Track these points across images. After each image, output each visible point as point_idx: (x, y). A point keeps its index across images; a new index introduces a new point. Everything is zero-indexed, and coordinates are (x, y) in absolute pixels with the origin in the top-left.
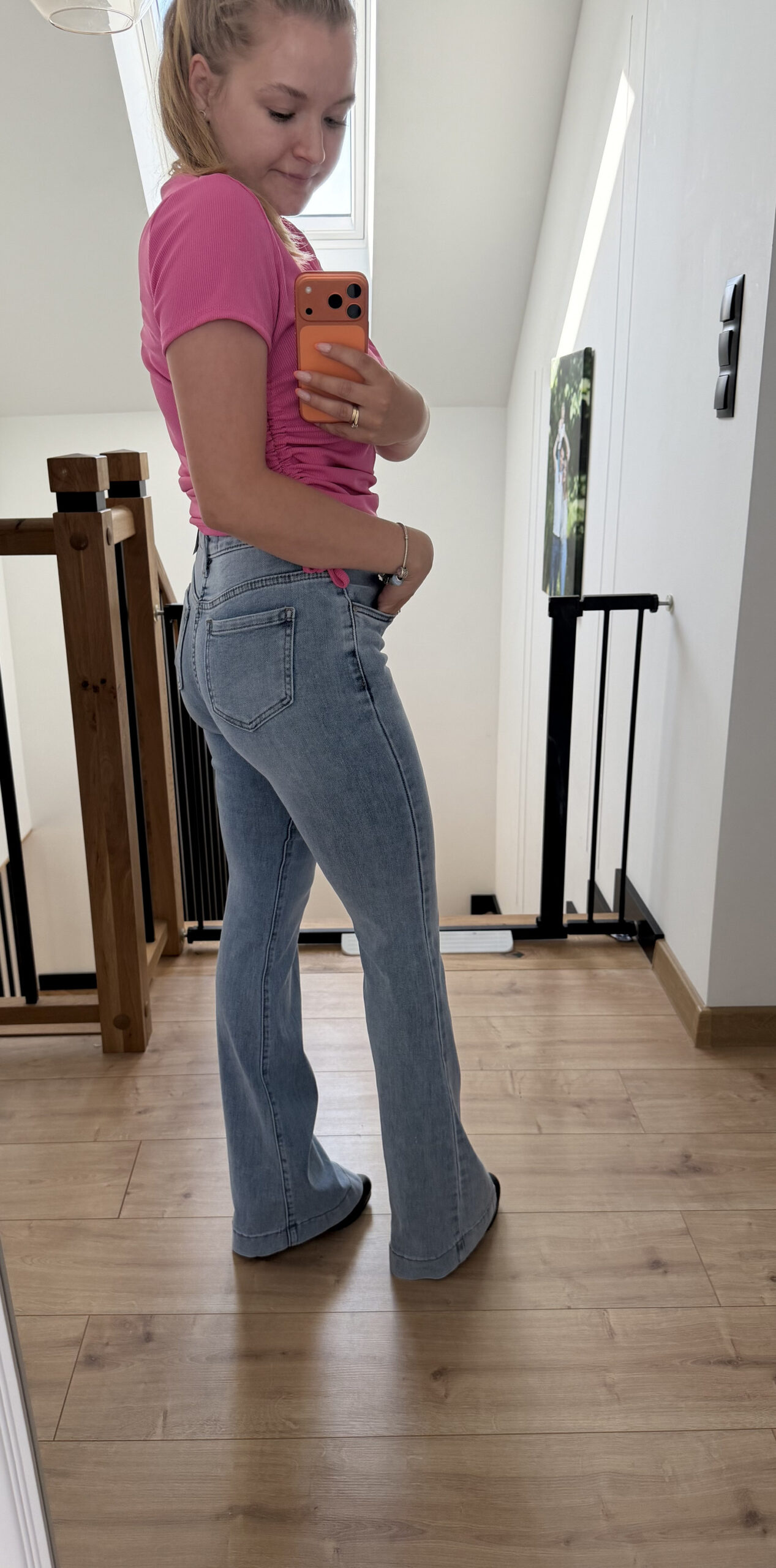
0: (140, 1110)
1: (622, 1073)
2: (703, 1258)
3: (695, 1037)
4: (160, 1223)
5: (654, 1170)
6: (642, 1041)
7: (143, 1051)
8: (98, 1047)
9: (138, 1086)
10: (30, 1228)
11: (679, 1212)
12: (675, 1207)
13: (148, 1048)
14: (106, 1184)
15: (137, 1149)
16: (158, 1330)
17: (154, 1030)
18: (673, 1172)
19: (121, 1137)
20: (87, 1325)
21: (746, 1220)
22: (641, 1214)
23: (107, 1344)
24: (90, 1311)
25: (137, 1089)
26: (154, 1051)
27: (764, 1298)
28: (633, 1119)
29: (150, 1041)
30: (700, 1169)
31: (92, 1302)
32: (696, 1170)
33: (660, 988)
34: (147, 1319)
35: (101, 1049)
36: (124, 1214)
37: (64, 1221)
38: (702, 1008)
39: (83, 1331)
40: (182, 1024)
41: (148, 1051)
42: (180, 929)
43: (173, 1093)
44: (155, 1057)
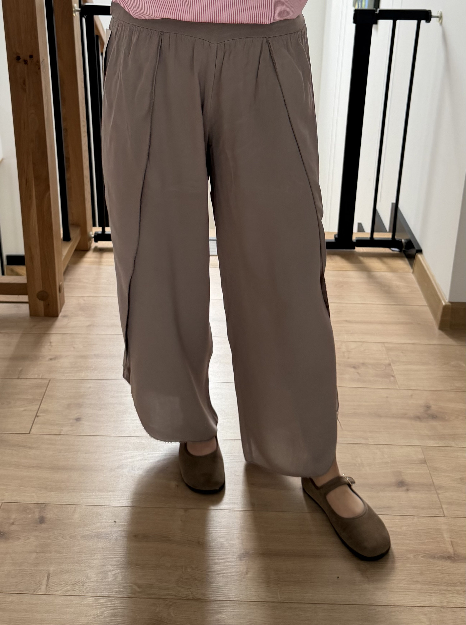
0: (50, 357)
1: (386, 345)
2: (435, 481)
3: (439, 322)
4: (58, 438)
5: (404, 416)
6: (401, 323)
7: (57, 316)
9: (52, 341)
11: (420, 447)
12: (417, 443)
14: (23, 409)
15: (46, 385)
16: (49, 515)
17: (67, 301)
18: (418, 418)
19: (36, 376)
22: (393, 447)
23: (13, 524)
24: (3, 500)
25: (51, 343)
26: (65, 316)
28: (392, 378)
29: (63, 310)
30: (436, 416)
32: (434, 417)
33: (417, 287)
34: (42, 507)
35: (29, 313)
36: (33, 431)
38: (445, 302)
40: (85, 298)
41: (61, 316)
42: (89, 232)
43: (75, 346)
44: (65, 321)
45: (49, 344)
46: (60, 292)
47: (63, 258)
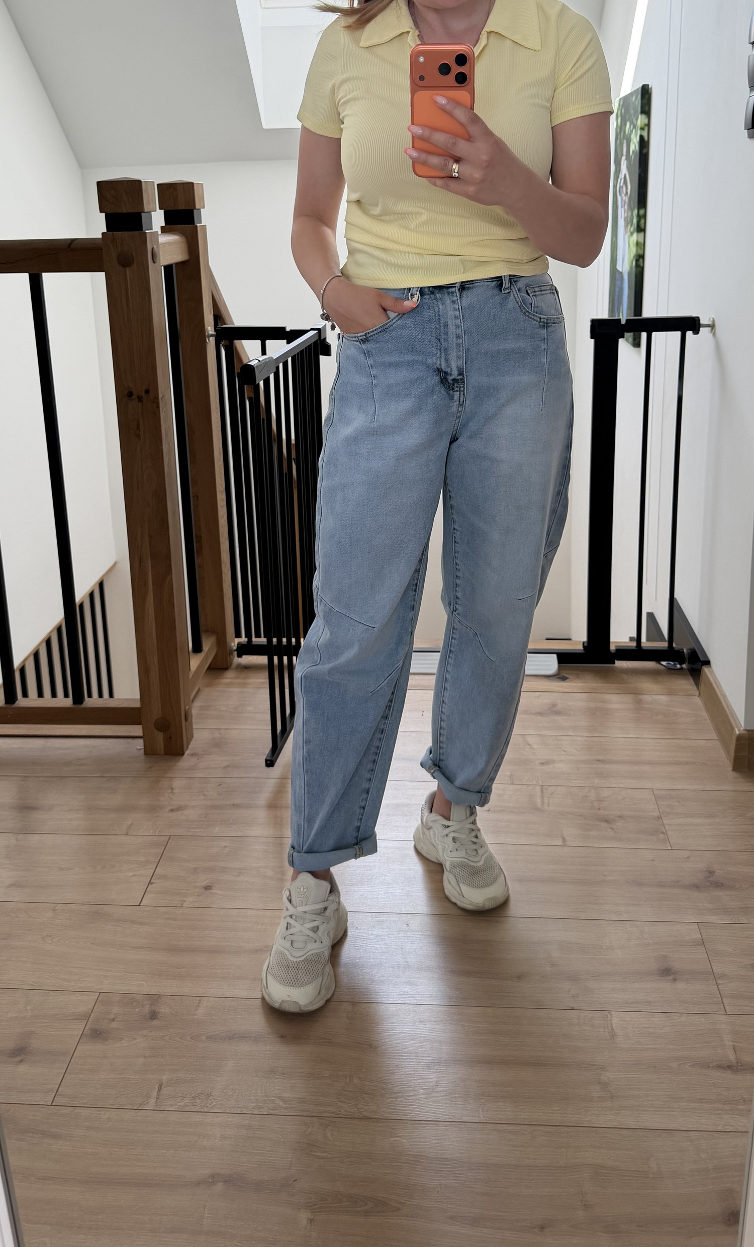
0: (171, 808)
1: (656, 792)
2: (713, 966)
3: (732, 760)
4: (179, 911)
5: (676, 884)
6: (679, 763)
7: (183, 754)
8: (140, 749)
9: (174, 787)
10: (54, 910)
11: (696, 923)
12: (693, 918)
13: (187, 752)
14: (131, 874)
15: (165, 844)
16: (163, 1010)
17: (195, 735)
18: (694, 887)
19: (152, 831)
20: (96, 1002)
22: (657, 924)
23: (113, 1020)
24: (101, 989)
25: (172, 789)
26: (193, 755)
28: (662, 835)
29: (190, 746)
30: (722, 884)
31: (104, 980)
32: (719, 885)
33: (704, 713)
34: (154, 999)
35: (143, 751)
36: (145, 902)
37: (89, 908)
38: (739, 731)
39: (92, 1007)
40: (222, 732)
41: (188, 755)
42: (230, 643)
43: (206, 793)
44: (193, 761)
45: (170, 791)
46: (186, 720)
47: (191, 677)
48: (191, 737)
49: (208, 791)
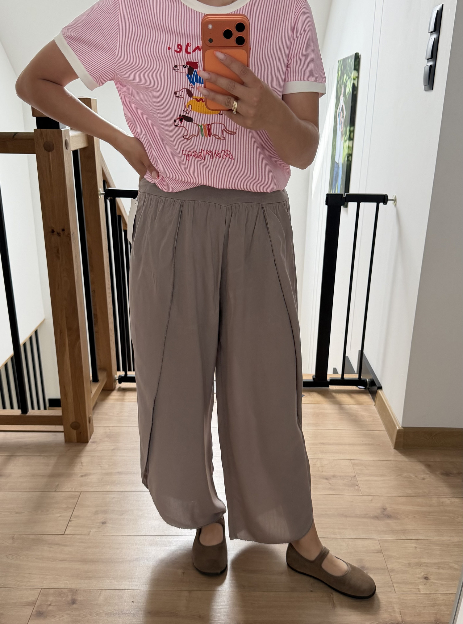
0: (81, 474)
1: (353, 461)
2: (388, 566)
3: (394, 443)
4: (87, 537)
5: (365, 516)
6: (365, 444)
7: (87, 442)
8: (62, 439)
9: (82, 462)
10: (13, 538)
11: (377, 540)
12: (375, 536)
14: (59, 515)
15: (78, 496)
16: (80, 598)
17: (95, 430)
18: (376, 518)
19: (70, 489)
20: (39, 594)
21: (414, 545)
22: (356, 540)
23: (50, 605)
24: (42, 586)
25: (82, 463)
26: (94, 442)
27: (420, 589)
28: (357, 487)
29: (92, 437)
30: (391, 516)
31: (44, 581)
32: (389, 517)
33: (378, 416)
34: (74, 591)
35: (64, 440)
36: (67, 532)
37: (33, 535)
38: (399, 427)
39: (37, 597)
40: (111, 428)
41: (91, 442)
42: (114, 376)
43: (102, 465)
44: (94, 446)
45: (80, 464)
46: (89, 422)
47: (92, 396)
48: (92, 432)
49: (103, 464)
